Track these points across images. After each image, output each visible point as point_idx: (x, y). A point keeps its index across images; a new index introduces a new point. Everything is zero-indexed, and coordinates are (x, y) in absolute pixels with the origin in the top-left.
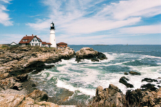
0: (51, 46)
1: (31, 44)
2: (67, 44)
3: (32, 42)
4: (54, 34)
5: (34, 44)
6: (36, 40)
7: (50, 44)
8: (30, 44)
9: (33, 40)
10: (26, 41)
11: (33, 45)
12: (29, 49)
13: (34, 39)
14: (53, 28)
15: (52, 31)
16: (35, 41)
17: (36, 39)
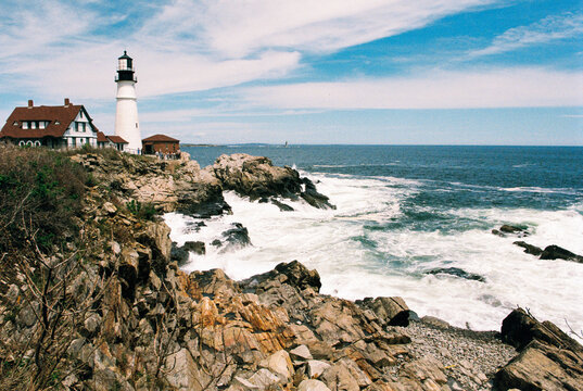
0: (126, 149)
1: (70, 141)
2: (177, 142)
3: (72, 132)
4: (135, 99)
5: (78, 140)
6: (84, 124)
7: (121, 143)
8: (66, 141)
9: (73, 124)
10: (42, 127)
11: (74, 144)
12: (92, 163)
13: (79, 119)
14: (126, 76)
15: (127, 90)
16: (81, 128)
17: (85, 119)
